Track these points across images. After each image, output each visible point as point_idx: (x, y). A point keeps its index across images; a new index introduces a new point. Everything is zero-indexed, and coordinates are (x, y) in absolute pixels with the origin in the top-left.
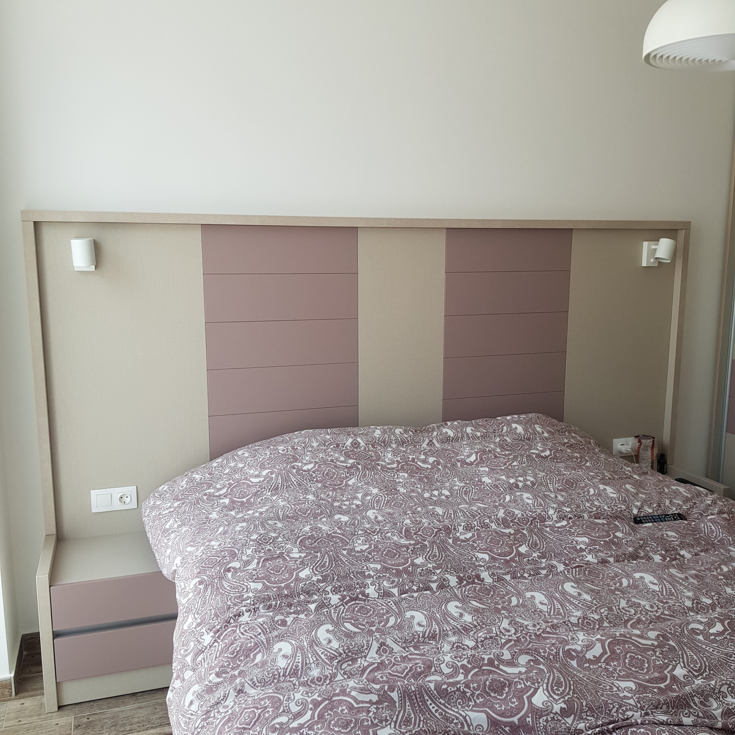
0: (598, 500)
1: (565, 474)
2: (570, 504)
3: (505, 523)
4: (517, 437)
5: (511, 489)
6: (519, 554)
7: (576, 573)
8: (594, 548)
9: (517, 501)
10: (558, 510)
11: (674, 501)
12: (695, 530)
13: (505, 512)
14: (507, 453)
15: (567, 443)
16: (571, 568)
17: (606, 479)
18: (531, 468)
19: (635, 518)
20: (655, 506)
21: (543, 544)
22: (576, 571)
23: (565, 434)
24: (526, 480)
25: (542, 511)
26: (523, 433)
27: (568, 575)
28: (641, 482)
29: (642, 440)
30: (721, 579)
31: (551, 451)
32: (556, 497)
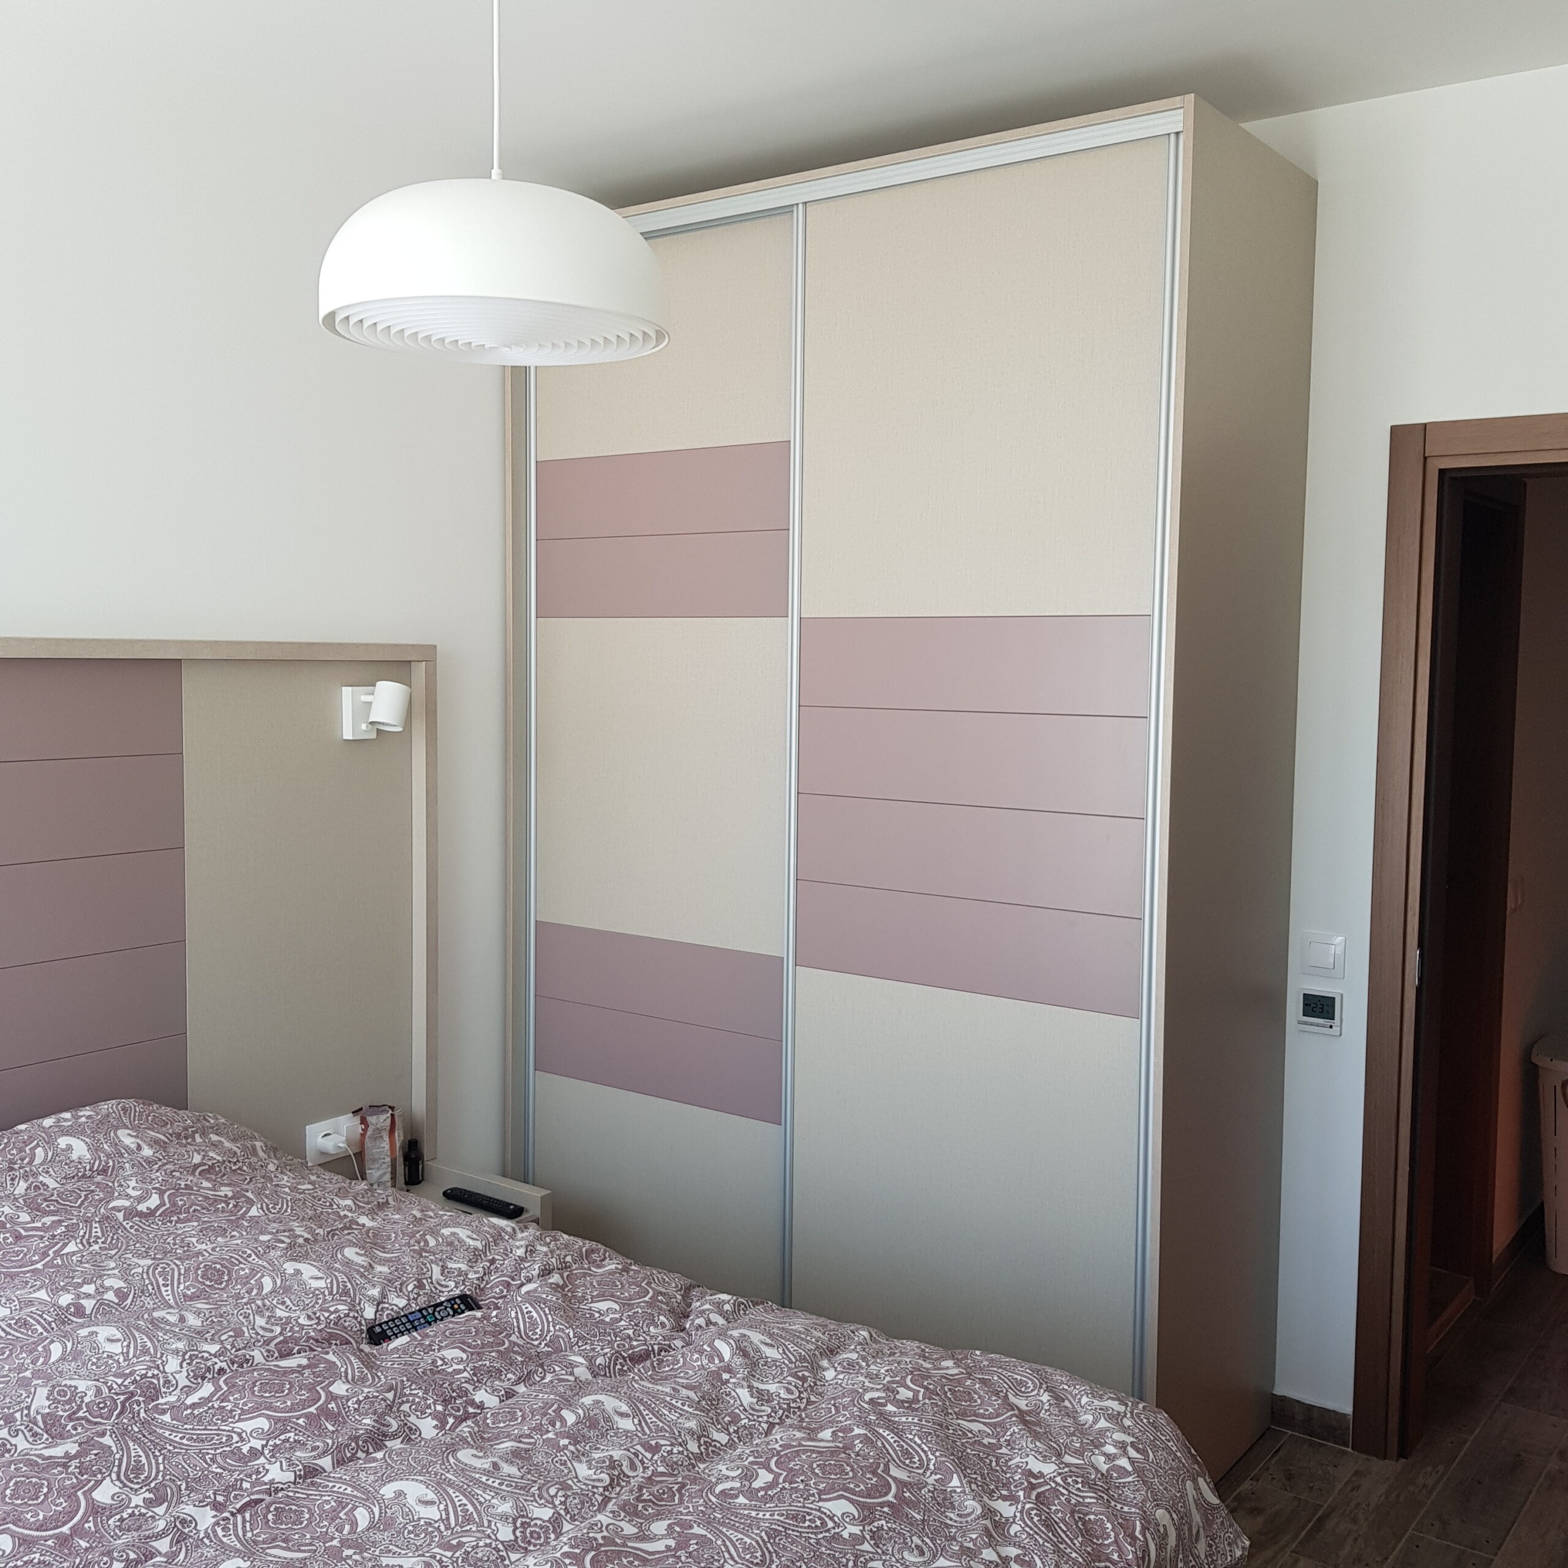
0: (283, 1303)
1: (199, 1253)
2: (216, 1333)
3: (54, 1429)
4: (71, 1171)
5: (63, 1323)
6: (95, 1510)
7: (244, 1527)
8: (284, 1441)
9: (82, 1352)
10: (189, 1357)
11: (450, 1265)
12: (501, 1330)
13: (51, 1393)
14: (48, 1220)
15: (200, 1165)
16: (233, 1514)
17: (300, 1246)
18: (113, 1252)
19: (370, 1330)
20: (410, 1288)
21: (157, 1464)
22: (244, 1521)
23: (194, 1139)
24: (101, 1290)
25: (149, 1368)
26: (88, 1156)
27: (225, 1540)
28: (377, 1233)
29: (369, 1119)
30: (565, 1447)
31: (161, 1193)
32: (182, 1319)
